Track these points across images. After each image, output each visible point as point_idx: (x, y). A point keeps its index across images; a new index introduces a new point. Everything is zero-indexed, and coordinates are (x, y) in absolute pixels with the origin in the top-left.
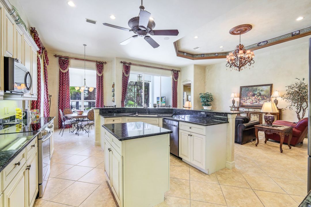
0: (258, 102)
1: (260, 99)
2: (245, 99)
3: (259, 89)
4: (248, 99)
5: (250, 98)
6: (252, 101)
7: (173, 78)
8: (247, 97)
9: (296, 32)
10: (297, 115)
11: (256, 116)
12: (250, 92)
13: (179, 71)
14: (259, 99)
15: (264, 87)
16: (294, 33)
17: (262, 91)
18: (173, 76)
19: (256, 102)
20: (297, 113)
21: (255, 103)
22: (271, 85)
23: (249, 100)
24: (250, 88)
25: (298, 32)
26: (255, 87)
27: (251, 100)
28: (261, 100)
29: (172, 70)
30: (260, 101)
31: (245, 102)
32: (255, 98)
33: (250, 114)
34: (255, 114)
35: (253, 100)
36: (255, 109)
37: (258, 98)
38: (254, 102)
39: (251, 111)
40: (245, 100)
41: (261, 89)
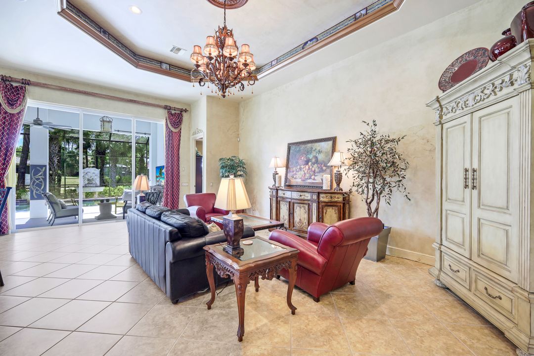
0: (313, 177)
1: (317, 170)
2: (293, 172)
3: (316, 149)
4: (298, 171)
5: (300, 169)
6: (305, 173)
7: (167, 125)
8: (297, 166)
9: (361, 12)
10: (367, 207)
11: (303, 208)
12: (302, 154)
13: (186, 111)
14: (314, 172)
15: (323, 144)
16: (358, 15)
17: (320, 152)
18: (166, 119)
19: (310, 178)
20: (367, 202)
21: (308, 179)
22: (334, 140)
23: (300, 172)
24: (303, 146)
25: (364, 12)
26: (309, 145)
27: (302, 173)
28: (317, 173)
29: (166, 107)
30: (317, 175)
31: (293, 177)
33: (293, 203)
34: (302, 205)
35: (306, 172)
36: (302, 194)
37: (313, 169)
38: (306, 177)
39: (294, 197)
40: (295, 172)
41: (318, 149)
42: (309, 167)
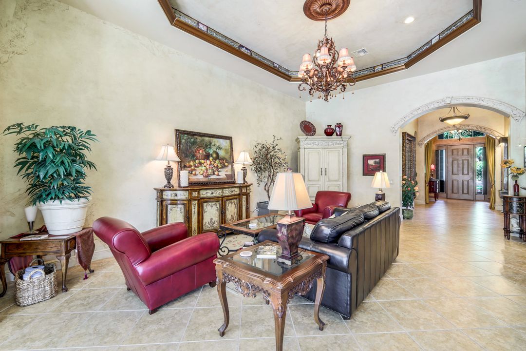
0: (216, 173)
1: (219, 165)
2: (190, 167)
3: (215, 144)
4: (198, 167)
5: (201, 164)
6: (207, 169)
8: (195, 161)
11: (233, 204)
12: (200, 147)
14: (217, 166)
15: (221, 141)
17: (219, 148)
19: (214, 174)
21: (211, 175)
22: (230, 140)
23: (200, 168)
24: (200, 139)
26: (207, 139)
27: (203, 168)
28: (220, 168)
30: (220, 171)
31: (192, 173)
32: (211, 164)
33: (226, 201)
34: (233, 201)
35: (208, 167)
36: (233, 189)
37: (216, 165)
38: (209, 173)
40: (193, 168)
41: (217, 145)
42: (211, 163)
